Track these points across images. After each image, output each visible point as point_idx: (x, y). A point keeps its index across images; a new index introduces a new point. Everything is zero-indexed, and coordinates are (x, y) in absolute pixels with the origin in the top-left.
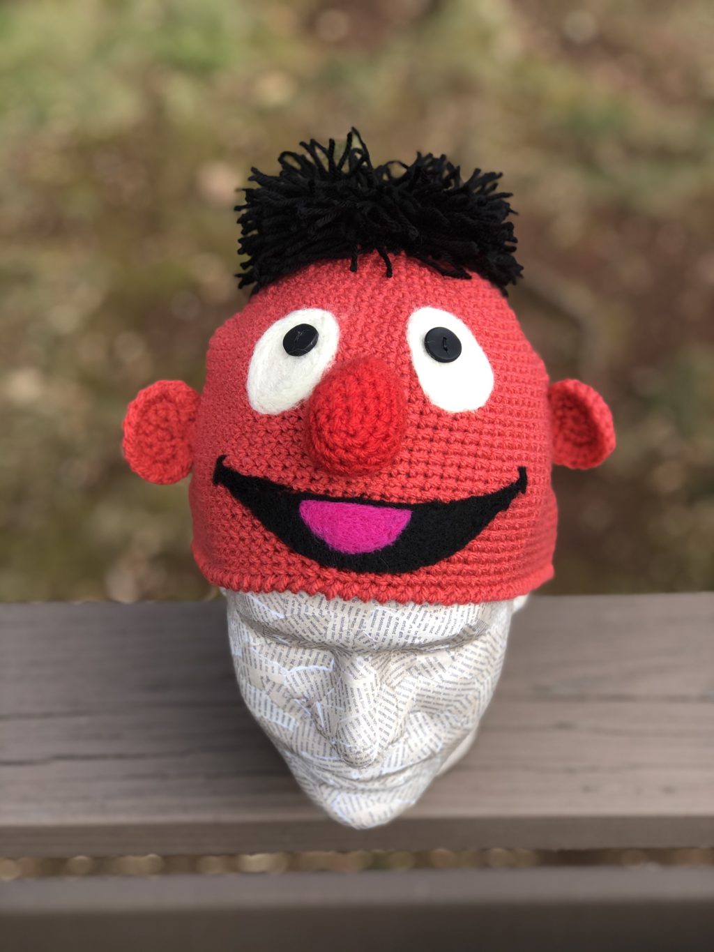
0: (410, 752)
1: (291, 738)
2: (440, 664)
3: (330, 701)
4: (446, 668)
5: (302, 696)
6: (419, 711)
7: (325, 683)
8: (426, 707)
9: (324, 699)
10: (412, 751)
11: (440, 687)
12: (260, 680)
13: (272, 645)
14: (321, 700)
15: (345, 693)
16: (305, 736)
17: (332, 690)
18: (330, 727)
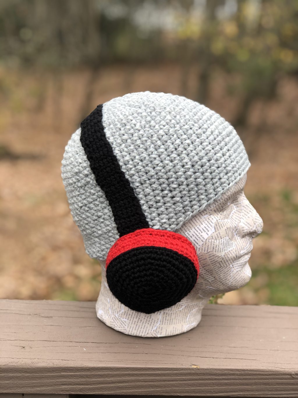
1: (236, 251)
3: (244, 218)
9: (242, 220)
12: (225, 232)
13: (223, 214)
14: (240, 221)
15: (248, 208)
16: (239, 244)
17: (242, 214)
18: (250, 225)
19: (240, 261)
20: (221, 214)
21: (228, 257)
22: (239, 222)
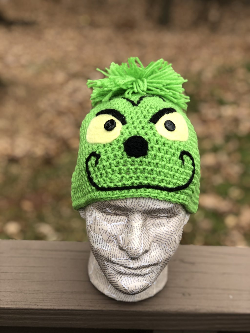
0: (151, 258)
2: (163, 224)
3: (125, 234)
4: (165, 226)
5: (114, 234)
7: (123, 228)
8: (158, 241)
9: (123, 234)
11: (163, 233)
12: (99, 230)
16: (114, 252)
17: (126, 230)
18: (125, 243)
19: (114, 266)
20: (103, 215)
21: (100, 252)
22: (121, 234)
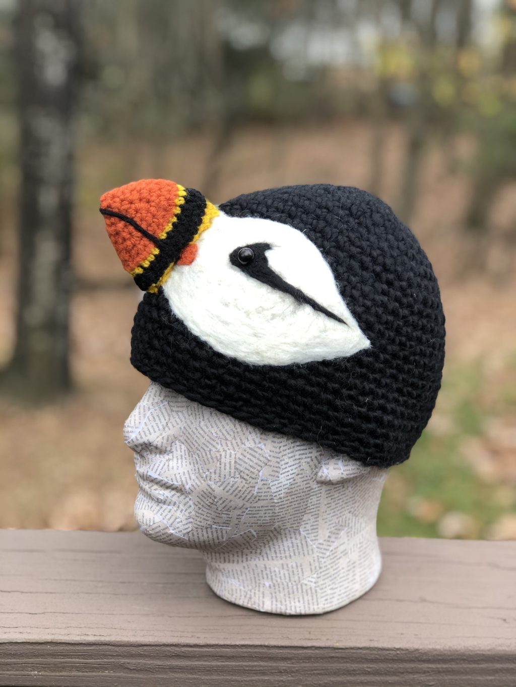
0: (167, 469)
6: (183, 444)
10: (169, 470)
